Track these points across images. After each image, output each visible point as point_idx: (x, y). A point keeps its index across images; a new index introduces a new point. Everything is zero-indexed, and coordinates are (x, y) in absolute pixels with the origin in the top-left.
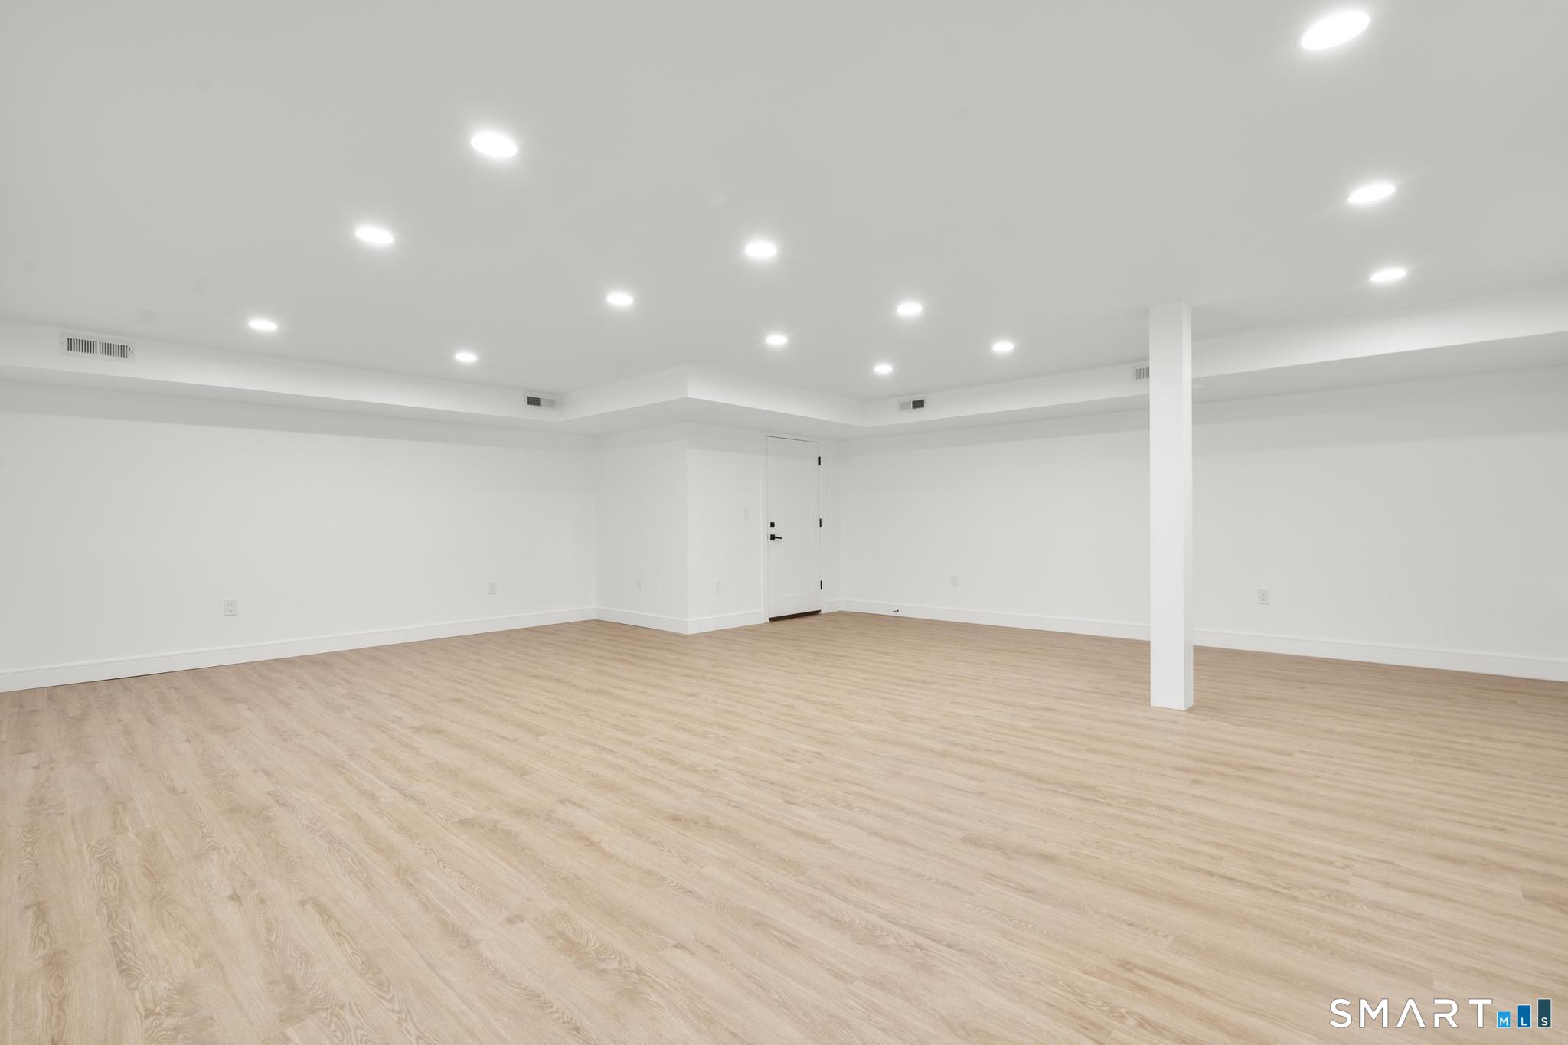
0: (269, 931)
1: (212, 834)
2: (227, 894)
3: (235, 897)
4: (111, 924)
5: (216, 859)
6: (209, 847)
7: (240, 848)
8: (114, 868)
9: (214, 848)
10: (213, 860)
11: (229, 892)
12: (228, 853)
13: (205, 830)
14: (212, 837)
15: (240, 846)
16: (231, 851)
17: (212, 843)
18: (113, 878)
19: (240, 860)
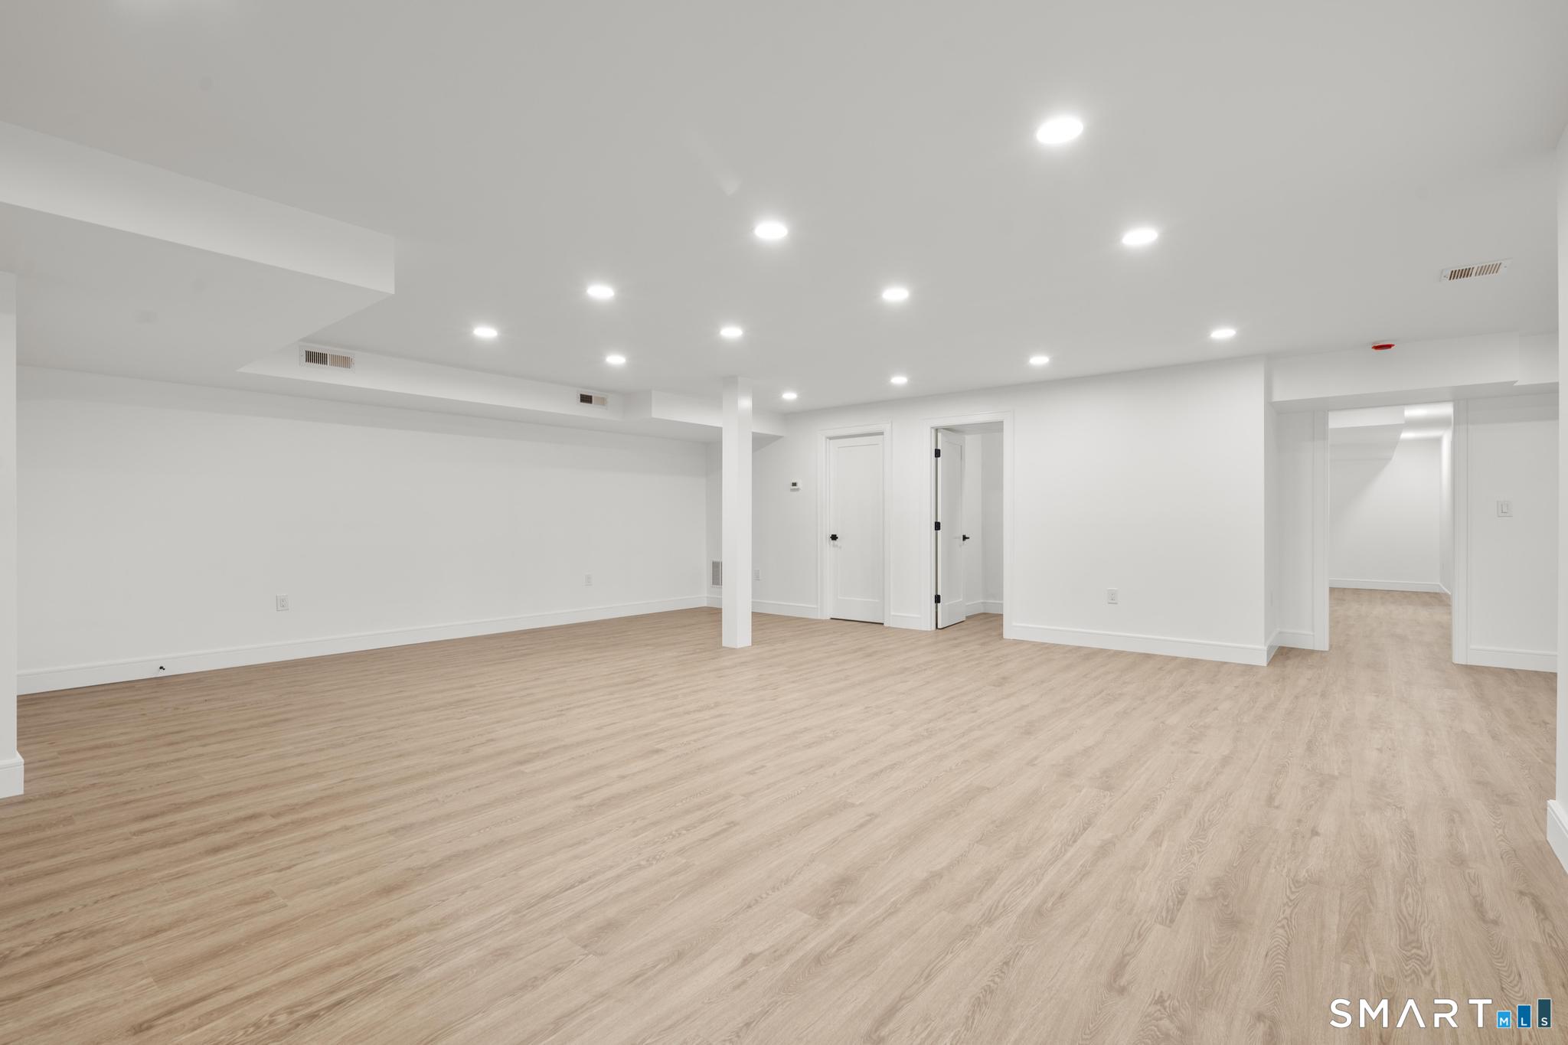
0: (1311, 806)
1: (1285, 900)
2: (1319, 838)
3: (1315, 833)
4: (1415, 865)
5: (1305, 870)
6: (1300, 887)
7: (1275, 868)
8: (1404, 921)
9: (1296, 882)
10: (1307, 872)
11: (1316, 839)
12: (1289, 870)
13: (1288, 911)
14: (1288, 898)
15: (1274, 870)
16: (1285, 870)
17: (1293, 889)
18: (1407, 908)
19: (1286, 857)
